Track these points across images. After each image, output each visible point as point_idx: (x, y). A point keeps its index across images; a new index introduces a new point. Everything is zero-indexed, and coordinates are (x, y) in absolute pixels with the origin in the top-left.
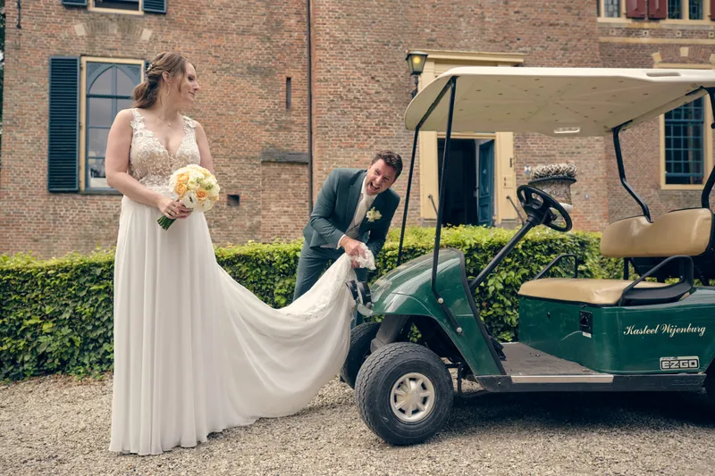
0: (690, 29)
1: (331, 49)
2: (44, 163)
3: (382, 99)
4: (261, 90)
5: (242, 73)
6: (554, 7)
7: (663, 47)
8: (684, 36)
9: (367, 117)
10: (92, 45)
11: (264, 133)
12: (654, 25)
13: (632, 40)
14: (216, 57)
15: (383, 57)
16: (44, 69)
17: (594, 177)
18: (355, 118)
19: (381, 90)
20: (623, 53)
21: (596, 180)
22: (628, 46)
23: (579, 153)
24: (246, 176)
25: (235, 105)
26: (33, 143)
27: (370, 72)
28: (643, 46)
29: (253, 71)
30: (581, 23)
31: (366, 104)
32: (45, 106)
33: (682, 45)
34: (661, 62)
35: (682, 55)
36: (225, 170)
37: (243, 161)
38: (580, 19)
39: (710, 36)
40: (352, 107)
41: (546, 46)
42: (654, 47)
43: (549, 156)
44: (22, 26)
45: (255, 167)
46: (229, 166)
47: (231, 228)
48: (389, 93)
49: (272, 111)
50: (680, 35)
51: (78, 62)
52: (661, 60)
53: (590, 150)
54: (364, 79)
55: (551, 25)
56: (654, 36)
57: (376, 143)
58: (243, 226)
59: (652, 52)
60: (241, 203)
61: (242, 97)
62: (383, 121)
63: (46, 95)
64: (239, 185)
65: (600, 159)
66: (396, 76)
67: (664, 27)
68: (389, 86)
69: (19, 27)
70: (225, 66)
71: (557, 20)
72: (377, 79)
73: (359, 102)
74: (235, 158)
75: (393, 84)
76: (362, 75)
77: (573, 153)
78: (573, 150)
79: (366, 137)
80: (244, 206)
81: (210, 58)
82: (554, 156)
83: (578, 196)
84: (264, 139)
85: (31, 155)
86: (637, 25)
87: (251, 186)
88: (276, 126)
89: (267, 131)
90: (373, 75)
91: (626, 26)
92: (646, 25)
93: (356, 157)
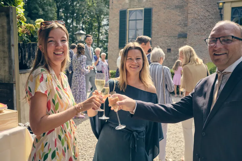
1: (193, 2)
2: (118, 41)
3: (210, 17)
4: (179, 13)
5: (173, 8)
9: (205, 24)
10: (130, 5)
11: (179, 28)
14: (165, 4)
15: (211, 3)
16: (118, 14)
18: (200, 25)
19: (210, 14)
24: (173, 43)
25: (170, 19)
26: (115, 35)
27: (207, 9)
29: (177, 7)
31: (204, 20)
32: (118, 25)
36: (167, 41)
37: (172, 37)
40: (200, 21)
44: (113, 2)
45: (176, 39)
46: (168, 39)
47: (168, 59)
48: (213, 15)
49: (182, 20)
51: (126, 11)
54: (204, 11)
57: (207, 33)
58: (172, 59)
60: (171, 51)
61: (173, 16)
62: (210, 25)
63: (118, 21)
64: (171, 45)
66: (216, 9)
68: (213, 13)
69: (113, 3)
70: (168, 6)
72: (209, 11)
73: (202, 19)
74: (170, 37)
75: (214, 12)
76: (204, 10)
79: (203, 31)
80: (172, 52)
81: (163, 5)
84: (179, 30)
85: (115, 38)
87: (175, 46)
88: (184, 25)
89: (181, 27)
90: (207, 10)
93: (200, 38)
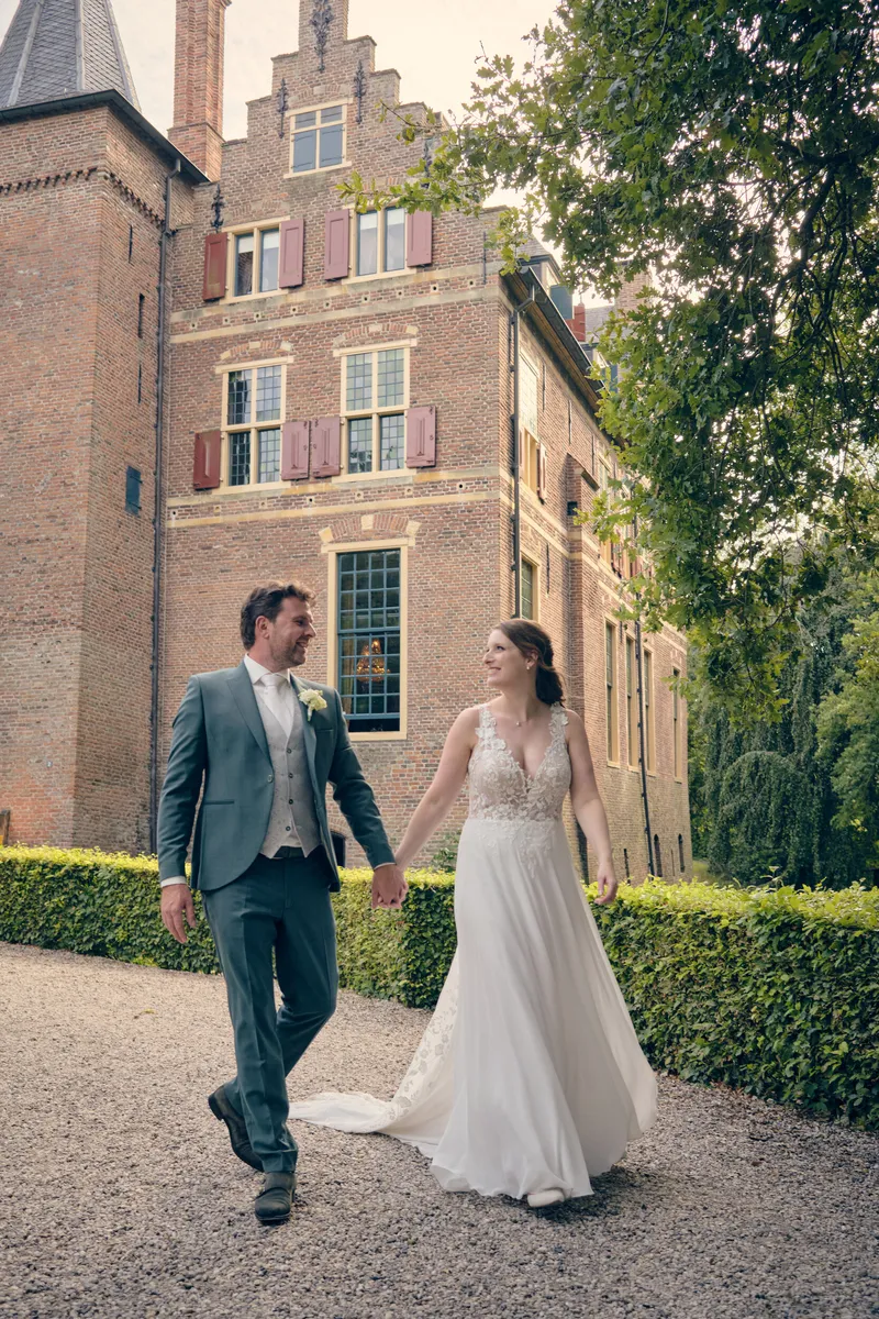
0: (378, 485)
6: (35, 518)
7: (336, 518)
8: (367, 499)
12: (322, 486)
13: (291, 513)
17: (62, 739)
20: (278, 534)
21: (63, 742)
22: (285, 523)
23: (45, 707)
28: (306, 520)
30: (65, 535)
33: (363, 513)
34: (332, 542)
35: (364, 528)
38: (65, 529)
39: (406, 493)
41: (20, 569)
42: (322, 521)
43: (10, 713)
50: (362, 498)
52: (332, 538)
53: (60, 703)
55: (29, 542)
56: (322, 504)
59: (320, 528)
65: (71, 714)
67: (337, 487)
71: (38, 534)
77: (39, 707)
78: (40, 703)
82: (16, 712)
83: (39, 764)
86: (298, 489)
91: (283, 493)
92: (311, 488)
